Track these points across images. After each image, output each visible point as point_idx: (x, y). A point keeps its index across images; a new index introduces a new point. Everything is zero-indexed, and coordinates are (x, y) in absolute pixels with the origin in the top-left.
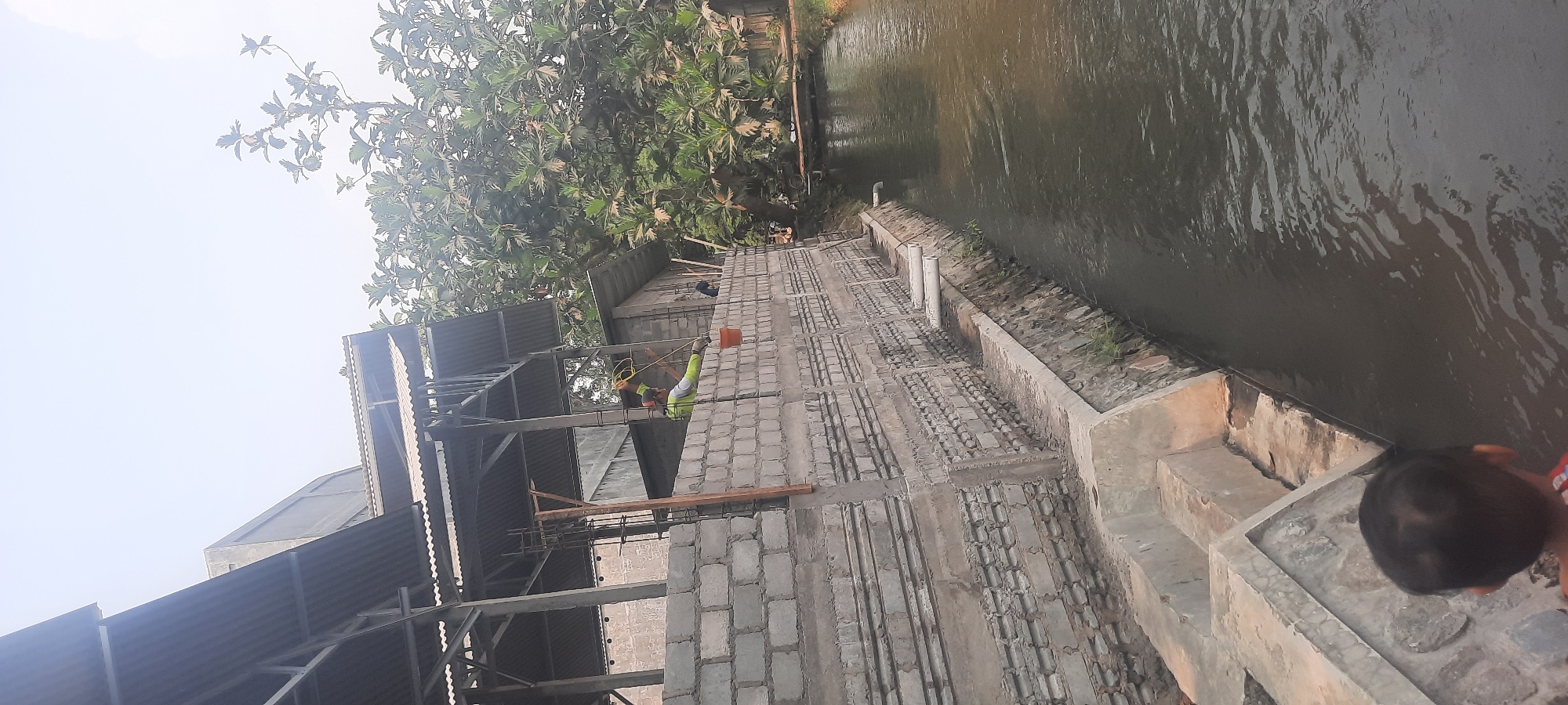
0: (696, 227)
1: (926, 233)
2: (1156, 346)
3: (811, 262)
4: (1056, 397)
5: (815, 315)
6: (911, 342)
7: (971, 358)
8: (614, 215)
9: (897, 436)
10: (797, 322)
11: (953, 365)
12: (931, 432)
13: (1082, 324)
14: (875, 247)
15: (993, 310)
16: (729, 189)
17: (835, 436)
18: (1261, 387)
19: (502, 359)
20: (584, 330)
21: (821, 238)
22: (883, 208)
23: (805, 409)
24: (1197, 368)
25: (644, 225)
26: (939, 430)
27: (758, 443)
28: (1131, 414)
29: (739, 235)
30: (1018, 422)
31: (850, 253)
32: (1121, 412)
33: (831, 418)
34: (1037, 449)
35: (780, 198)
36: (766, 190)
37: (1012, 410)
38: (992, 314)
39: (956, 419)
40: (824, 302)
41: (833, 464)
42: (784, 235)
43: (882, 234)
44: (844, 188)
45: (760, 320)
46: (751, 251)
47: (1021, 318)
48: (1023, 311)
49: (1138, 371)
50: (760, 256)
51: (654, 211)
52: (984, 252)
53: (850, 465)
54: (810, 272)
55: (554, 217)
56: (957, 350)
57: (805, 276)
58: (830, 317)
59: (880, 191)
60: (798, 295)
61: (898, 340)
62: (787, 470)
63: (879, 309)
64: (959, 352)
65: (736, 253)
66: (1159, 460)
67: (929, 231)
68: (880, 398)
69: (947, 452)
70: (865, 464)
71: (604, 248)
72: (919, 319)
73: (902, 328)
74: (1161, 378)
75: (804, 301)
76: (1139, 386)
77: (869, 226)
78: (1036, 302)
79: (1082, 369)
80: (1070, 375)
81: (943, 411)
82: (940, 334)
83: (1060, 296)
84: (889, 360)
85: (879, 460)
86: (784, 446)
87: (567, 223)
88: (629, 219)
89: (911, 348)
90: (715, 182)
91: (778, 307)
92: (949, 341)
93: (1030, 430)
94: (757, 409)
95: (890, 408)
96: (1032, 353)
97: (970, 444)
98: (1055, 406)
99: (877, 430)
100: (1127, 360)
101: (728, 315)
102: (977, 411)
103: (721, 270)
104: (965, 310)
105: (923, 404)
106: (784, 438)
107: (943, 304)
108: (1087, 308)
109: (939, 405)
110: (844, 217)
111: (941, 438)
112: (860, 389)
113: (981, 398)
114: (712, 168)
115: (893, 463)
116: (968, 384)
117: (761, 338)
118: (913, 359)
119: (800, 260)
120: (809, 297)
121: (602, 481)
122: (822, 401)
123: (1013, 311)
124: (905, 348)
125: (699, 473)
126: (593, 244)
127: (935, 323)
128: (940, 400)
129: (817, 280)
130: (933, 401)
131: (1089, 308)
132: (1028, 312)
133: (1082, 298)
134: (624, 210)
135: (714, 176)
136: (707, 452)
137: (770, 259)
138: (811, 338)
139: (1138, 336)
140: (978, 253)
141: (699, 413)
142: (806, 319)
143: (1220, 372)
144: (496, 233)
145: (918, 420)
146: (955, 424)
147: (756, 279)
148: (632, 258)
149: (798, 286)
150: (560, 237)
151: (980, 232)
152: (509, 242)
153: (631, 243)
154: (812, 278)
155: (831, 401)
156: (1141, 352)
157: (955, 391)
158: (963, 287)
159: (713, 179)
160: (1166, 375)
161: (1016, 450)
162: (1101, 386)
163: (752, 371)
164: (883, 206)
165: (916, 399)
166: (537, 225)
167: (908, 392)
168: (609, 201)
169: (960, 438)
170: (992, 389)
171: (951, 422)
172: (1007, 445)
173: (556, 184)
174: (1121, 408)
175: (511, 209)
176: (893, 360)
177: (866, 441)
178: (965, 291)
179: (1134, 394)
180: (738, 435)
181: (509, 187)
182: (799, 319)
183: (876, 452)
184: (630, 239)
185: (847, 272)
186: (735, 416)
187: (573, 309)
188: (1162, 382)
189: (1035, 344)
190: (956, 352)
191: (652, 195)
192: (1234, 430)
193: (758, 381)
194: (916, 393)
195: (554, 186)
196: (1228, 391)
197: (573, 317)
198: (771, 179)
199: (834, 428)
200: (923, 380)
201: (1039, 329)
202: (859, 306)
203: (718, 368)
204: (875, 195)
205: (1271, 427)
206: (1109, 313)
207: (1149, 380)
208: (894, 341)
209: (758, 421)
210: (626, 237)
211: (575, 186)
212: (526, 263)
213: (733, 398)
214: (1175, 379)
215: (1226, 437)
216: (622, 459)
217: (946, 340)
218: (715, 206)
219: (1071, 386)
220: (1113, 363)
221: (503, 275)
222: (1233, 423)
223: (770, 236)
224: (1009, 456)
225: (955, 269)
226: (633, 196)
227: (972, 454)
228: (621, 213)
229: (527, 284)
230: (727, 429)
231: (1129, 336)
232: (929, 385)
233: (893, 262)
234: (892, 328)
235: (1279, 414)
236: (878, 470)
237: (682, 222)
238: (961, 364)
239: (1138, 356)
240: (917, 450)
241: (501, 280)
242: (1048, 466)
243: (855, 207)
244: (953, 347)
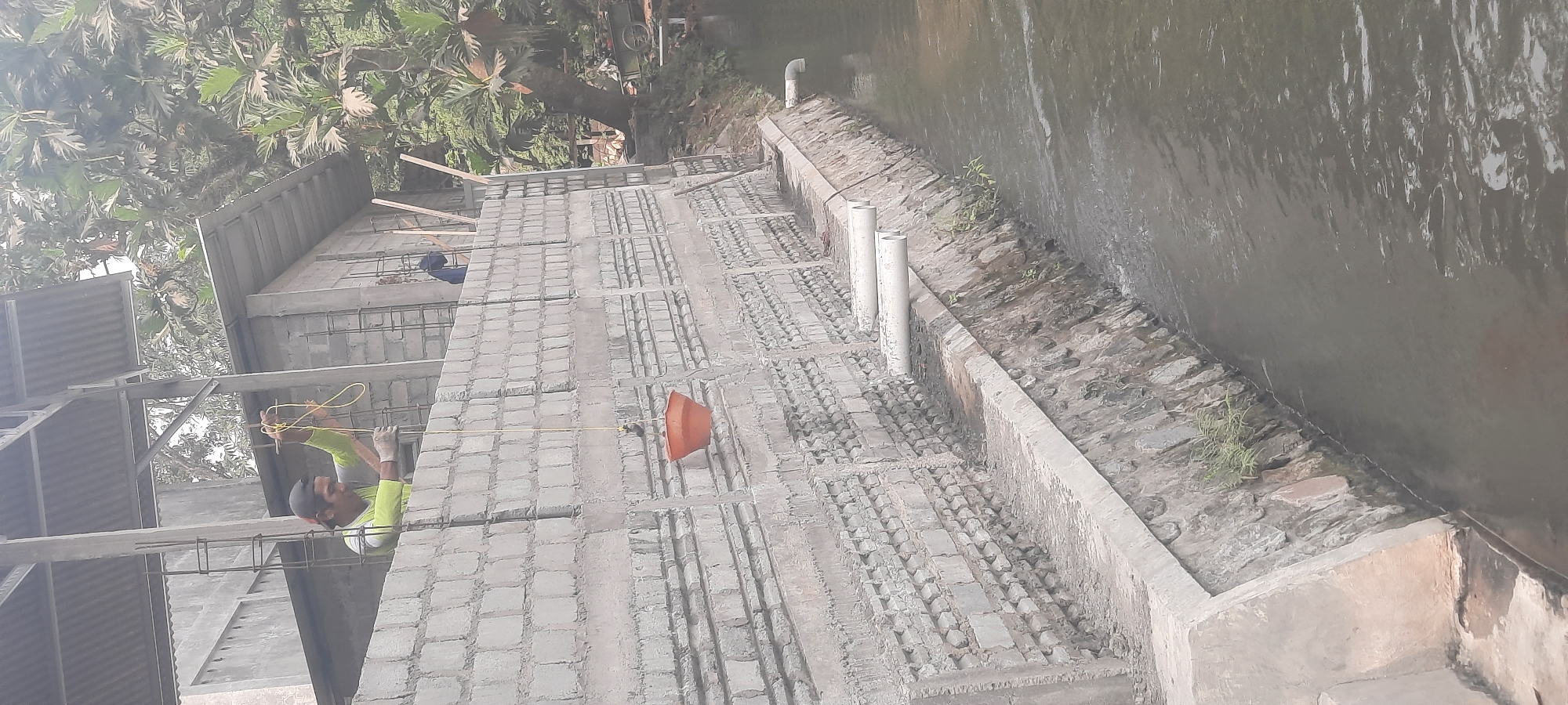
0: (429, 122)
1: (887, 173)
2: (1325, 454)
3: (656, 217)
4: (1124, 552)
5: (659, 336)
6: (850, 405)
7: (965, 443)
8: (258, 99)
9: (810, 615)
10: (621, 352)
11: (930, 460)
12: (878, 609)
13: (1183, 396)
14: (787, 194)
15: (1009, 352)
16: (498, 55)
17: (687, 611)
18: (1522, 559)
19: (13, 399)
20: (193, 328)
21: (680, 167)
22: (802, 113)
23: (627, 548)
24: (1400, 509)
25: (319, 123)
26: (895, 605)
27: (528, 621)
28: (1272, 600)
29: (516, 141)
30: (1051, 592)
31: (737, 203)
32: (1252, 595)
33: (681, 567)
34: (1087, 653)
35: (602, 68)
36: (575, 51)
37: (1041, 565)
38: (1007, 360)
39: (931, 580)
40: (680, 307)
41: (678, 674)
42: (609, 141)
43: (800, 168)
44: (730, 58)
45: (547, 343)
46: (536, 189)
47: (1064, 374)
48: (1070, 360)
49: (1286, 507)
50: (555, 200)
51: (340, 94)
52: (998, 223)
53: (714, 677)
54: (654, 239)
55: (133, 96)
56: (939, 426)
57: (643, 247)
58: (689, 341)
59: (799, 77)
60: (626, 292)
61: (821, 401)
62: (585, 687)
63: (789, 329)
64: (941, 430)
65: (506, 192)
66: (1324, 694)
67: (893, 169)
68: (781, 527)
69: (908, 654)
70: (744, 676)
71: (237, 162)
72: (866, 356)
73: (831, 374)
74: (1330, 524)
75: (639, 305)
76: (1288, 540)
77: (776, 150)
78: (1097, 340)
79: (1179, 495)
80: (1154, 506)
81: (905, 561)
82: (907, 389)
83: (1141, 332)
84: (802, 444)
85: (772, 668)
86: (581, 633)
87: (161, 110)
88: (289, 107)
89: (847, 419)
90: (468, 38)
91: (584, 316)
92: (924, 405)
93: (1074, 611)
94: (530, 544)
95: (801, 551)
96: (1083, 453)
97: (955, 638)
98: (1124, 567)
99: (772, 600)
100: (1267, 481)
101: (482, 331)
102: (973, 564)
103: (473, 229)
104: (955, 343)
105: (866, 546)
106: (583, 615)
107: (914, 328)
108: (1192, 361)
109: (897, 547)
110: (728, 118)
111: (900, 624)
112: (742, 504)
113: (982, 536)
114: (462, 10)
115: (800, 675)
116: (956, 503)
117: (546, 387)
118: (850, 443)
119: (634, 212)
120: (648, 297)
121: (220, 642)
122: (665, 531)
123: (1050, 357)
124: (836, 418)
125: (402, 689)
126: (217, 153)
127: (896, 362)
128: (900, 537)
129: (668, 259)
130: (885, 538)
131: (1197, 362)
132: (1078, 362)
133: (1184, 338)
134: (279, 89)
135: (469, 26)
136: (421, 641)
137: (574, 207)
138: (649, 388)
139: (1290, 430)
140: (986, 223)
141: (410, 551)
142: (641, 343)
143: (1445, 522)
144: (9, 128)
145: (854, 581)
146: (929, 591)
147: (544, 251)
148: (294, 189)
149: (627, 272)
150: (146, 140)
151: (990, 182)
152: (36, 148)
153: (293, 154)
154: (658, 252)
155: (681, 531)
156: (1295, 466)
157: (930, 518)
158: (953, 298)
159: (464, 33)
160: (1341, 519)
161: (1046, 654)
162: (1215, 534)
163: (525, 458)
164: (805, 107)
165: (852, 533)
166: (98, 115)
167: (838, 518)
168: (248, 71)
169: (936, 625)
170: (1004, 515)
171: (919, 588)
172: (1028, 642)
173: (140, 30)
174: (1250, 588)
175: (43, 79)
176: (810, 444)
177: (749, 624)
178: (960, 308)
179: (1279, 556)
180: (487, 604)
181: (41, 35)
182: (630, 345)
183: (767, 650)
184: (291, 146)
185: (728, 243)
186: (483, 560)
187: (169, 284)
188: (1333, 536)
189: (1088, 431)
190: (936, 431)
191: (337, 60)
192: (1468, 639)
193: (534, 482)
194: (853, 520)
195: (134, 34)
196: (1458, 561)
197: (169, 301)
198: (586, 27)
199: (685, 593)
200: (868, 491)
201: (1098, 401)
202: (748, 320)
203: (454, 450)
204: (790, 85)
205: (1539, 640)
206: (1235, 376)
207: (1307, 528)
208: (816, 401)
209: (530, 574)
210: (283, 142)
211: (179, 37)
212: (72, 190)
213: (481, 521)
214: (1357, 530)
215: (1453, 652)
216: (264, 596)
217: (918, 404)
218: (467, 88)
219: (1156, 530)
220: (1239, 486)
221: (24, 213)
222: (1467, 624)
223: (580, 142)
224: (1031, 668)
225: (940, 255)
226: (299, 61)
227: (957, 661)
228: (274, 96)
229: (74, 232)
230: (465, 589)
231: (1273, 430)
232: (880, 502)
233: (820, 228)
234: (812, 372)
235: (1556, 619)
236: (769, 692)
237: (401, 110)
238: (947, 458)
239: (1287, 474)
240: (850, 647)
241: (20, 223)
242: (1108, 690)
243: (749, 102)
244: (930, 420)
